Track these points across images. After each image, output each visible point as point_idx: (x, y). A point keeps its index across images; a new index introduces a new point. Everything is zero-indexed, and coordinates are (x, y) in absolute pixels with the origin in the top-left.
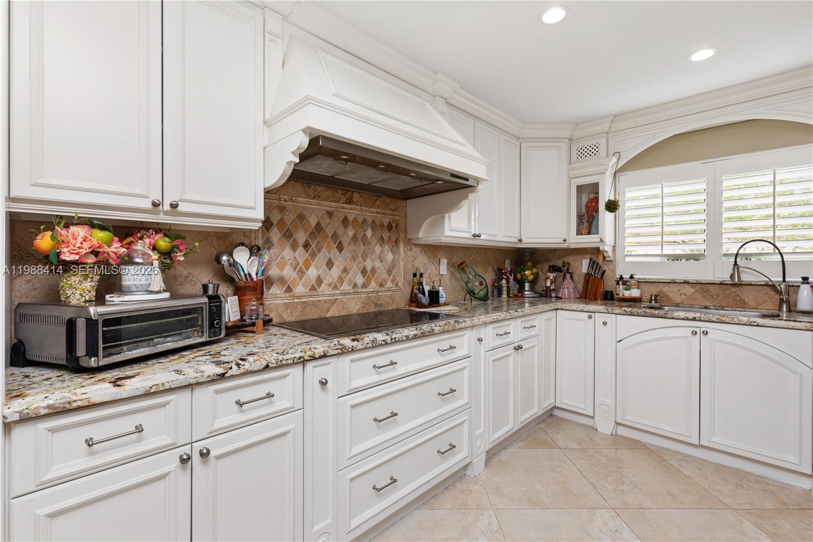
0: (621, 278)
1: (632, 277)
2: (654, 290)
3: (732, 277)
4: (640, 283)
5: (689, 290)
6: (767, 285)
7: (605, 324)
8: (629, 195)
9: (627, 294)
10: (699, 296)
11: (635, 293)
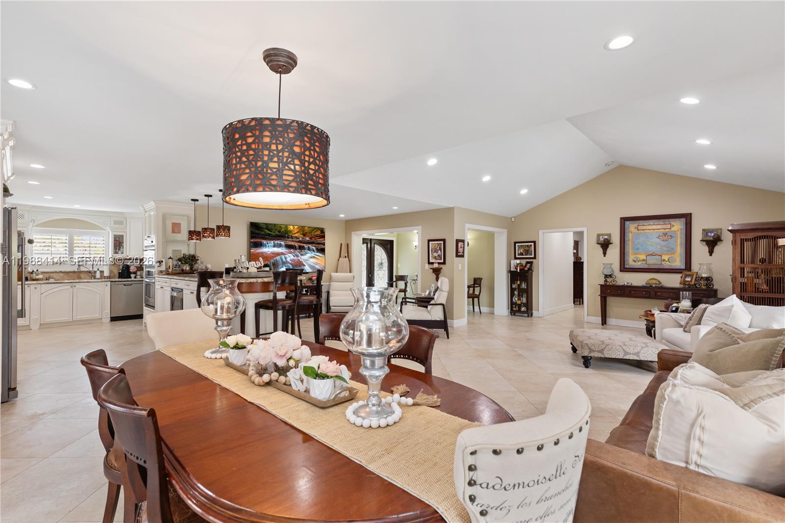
0: (33, 271)
1: (37, 270)
2: (47, 275)
3: (78, 269)
4: (43, 273)
5: (61, 275)
6: (88, 272)
7: (36, 288)
8: (34, 236)
9: (37, 277)
10: (65, 277)
11: (40, 276)
